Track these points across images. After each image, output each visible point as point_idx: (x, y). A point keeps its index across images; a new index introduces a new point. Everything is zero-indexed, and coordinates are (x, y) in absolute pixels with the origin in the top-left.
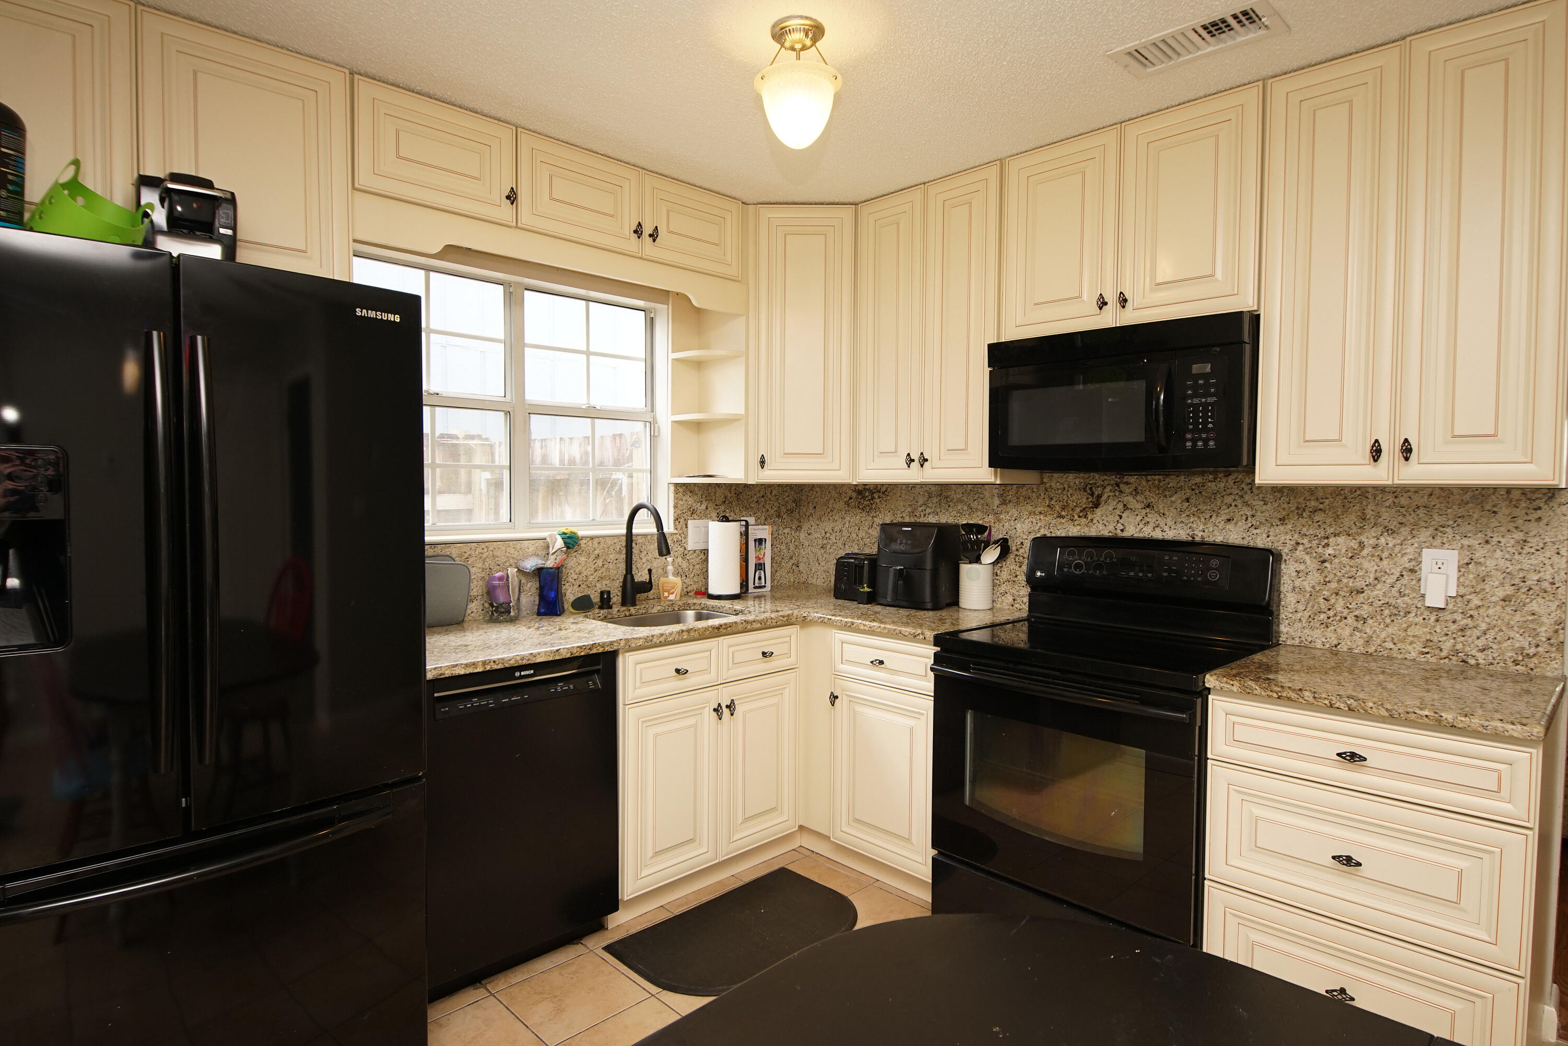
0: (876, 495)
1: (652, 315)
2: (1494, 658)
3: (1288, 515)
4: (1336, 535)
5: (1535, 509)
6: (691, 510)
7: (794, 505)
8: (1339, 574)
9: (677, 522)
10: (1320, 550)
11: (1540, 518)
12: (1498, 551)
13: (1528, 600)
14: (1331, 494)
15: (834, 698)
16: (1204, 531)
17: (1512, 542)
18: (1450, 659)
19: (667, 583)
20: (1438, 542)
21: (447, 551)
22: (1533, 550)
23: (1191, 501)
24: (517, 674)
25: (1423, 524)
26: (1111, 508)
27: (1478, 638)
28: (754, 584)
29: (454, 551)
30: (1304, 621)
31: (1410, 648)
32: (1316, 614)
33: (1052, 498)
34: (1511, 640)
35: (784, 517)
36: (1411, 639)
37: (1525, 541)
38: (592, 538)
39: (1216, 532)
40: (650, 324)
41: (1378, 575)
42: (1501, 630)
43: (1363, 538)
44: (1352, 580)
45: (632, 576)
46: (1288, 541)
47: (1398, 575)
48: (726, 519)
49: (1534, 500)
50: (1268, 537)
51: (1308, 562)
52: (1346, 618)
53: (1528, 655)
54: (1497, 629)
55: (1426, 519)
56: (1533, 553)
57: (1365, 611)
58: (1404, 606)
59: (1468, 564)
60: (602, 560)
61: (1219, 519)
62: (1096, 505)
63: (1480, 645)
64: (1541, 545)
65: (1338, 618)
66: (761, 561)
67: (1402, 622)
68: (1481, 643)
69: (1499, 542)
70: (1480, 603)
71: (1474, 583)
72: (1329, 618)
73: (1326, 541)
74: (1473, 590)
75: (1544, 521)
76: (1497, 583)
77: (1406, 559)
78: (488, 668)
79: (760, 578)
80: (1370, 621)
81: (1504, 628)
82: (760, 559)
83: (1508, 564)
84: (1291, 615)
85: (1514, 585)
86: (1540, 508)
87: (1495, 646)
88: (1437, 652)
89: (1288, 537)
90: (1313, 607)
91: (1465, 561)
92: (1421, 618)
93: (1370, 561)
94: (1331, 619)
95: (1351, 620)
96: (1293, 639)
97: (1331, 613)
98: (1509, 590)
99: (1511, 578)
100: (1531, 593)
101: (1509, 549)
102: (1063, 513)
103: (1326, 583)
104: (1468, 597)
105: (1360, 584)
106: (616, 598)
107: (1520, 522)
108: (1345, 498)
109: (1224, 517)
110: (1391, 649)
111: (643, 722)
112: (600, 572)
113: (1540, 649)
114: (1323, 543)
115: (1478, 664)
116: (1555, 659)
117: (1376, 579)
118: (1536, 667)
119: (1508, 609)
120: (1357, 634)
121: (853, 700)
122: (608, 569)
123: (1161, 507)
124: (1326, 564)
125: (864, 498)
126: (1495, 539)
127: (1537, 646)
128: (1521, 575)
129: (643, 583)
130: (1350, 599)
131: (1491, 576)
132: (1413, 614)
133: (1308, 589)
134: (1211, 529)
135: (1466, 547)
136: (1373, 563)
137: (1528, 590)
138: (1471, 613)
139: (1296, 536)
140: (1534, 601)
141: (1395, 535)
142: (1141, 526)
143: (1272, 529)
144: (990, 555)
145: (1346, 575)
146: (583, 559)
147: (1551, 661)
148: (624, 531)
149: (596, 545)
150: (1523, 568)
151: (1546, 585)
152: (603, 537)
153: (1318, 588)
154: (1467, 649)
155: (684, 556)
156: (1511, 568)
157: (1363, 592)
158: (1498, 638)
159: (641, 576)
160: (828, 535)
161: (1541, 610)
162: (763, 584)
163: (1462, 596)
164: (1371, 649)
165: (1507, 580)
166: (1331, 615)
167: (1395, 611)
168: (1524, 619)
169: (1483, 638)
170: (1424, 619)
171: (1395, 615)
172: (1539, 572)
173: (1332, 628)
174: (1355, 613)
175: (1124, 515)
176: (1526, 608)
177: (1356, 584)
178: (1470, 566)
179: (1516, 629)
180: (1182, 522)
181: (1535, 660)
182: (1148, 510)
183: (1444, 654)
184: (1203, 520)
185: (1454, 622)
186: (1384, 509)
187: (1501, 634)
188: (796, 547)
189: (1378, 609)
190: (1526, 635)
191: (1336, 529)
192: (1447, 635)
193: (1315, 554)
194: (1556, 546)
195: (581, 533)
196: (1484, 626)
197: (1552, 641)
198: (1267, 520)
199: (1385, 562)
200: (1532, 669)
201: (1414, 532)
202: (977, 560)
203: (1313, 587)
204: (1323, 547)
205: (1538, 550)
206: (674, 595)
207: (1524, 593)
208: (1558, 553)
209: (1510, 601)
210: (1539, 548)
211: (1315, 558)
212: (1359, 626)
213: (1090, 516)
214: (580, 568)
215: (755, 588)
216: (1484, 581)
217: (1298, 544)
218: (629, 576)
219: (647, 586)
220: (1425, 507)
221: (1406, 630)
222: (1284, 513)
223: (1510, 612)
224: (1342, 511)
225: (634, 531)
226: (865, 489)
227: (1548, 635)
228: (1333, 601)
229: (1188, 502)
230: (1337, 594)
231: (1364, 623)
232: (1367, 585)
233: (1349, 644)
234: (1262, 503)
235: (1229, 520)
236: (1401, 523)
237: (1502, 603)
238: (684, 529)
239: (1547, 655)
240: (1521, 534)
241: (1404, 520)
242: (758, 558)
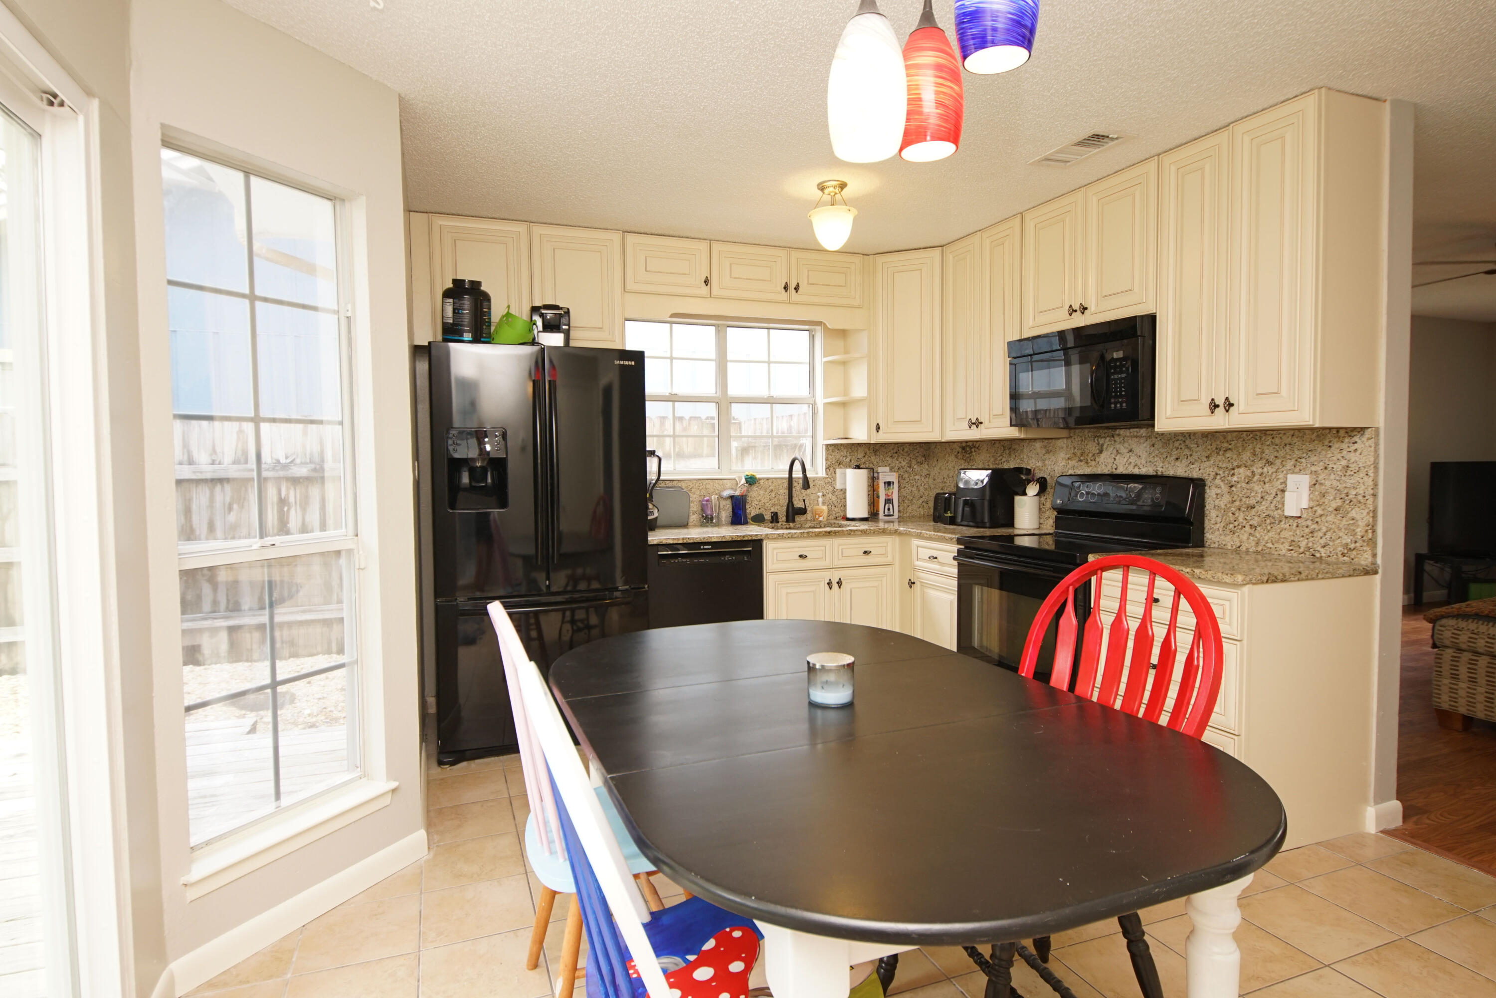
0: (973, 450)
1: (813, 333)
2: (1330, 552)
3: (1211, 454)
4: (1239, 467)
5: (1354, 443)
6: (836, 462)
7: (923, 459)
8: (1240, 495)
9: (828, 470)
10: (1229, 478)
11: (1356, 450)
12: (1332, 474)
13: (1350, 509)
14: (1236, 437)
15: (911, 583)
16: (1163, 468)
17: (1340, 467)
18: (1305, 554)
19: (818, 509)
20: (1297, 470)
21: (679, 484)
22: (1352, 473)
23: (1155, 446)
24: (702, 547)
25: (1288, 457)
26: (1109, 453)
27: (1321, 538)
28: (884, 513)
29: (683, 485)
30: (1221, 529)
31: (1281, 547)
32: (1227, 525)
33: (1075, 448)
34: (1340, 539)
35: (915, 467)
36: (1282, 540)
37: (1348, 467)
38: (768, 479)
39: (1170, 468)
40: (812, 338)
41: (1263, 494)
42: (1334, 532)
43: (1254, 469)
44: (1248, 499)
45: (793, 505)
46: (1211, 473)
47: (1274, 494)
48: (858, 467)
49: (1353, 437)
50: (1200, 470)
51: (1223, 487)
52: (1244, 527)
53: (1350, 549)
54: (1332, 531)
55: (1290, 453)
56: (1353, 475)
57: (1254, 522)
58: (1278, 516)
59: (1315, 484)
60: (774, 493)
61: (1172, 458)
62: (1101, 452)
63: (1322, 543)
64: (1357, 469)
65: (1240, 527)
67: (1277, 528)
68: (1322, 541)
69: (1333, 468)
70: (1321, 512)
71: (1318, 498)
72: (1235, 527)
73: (1233, 471)
74: (1318, 503)
75: (1359, 452)
76: (1331, 498)
77: (1279, 482)
78: (685, 541)
79: (889, 509)
80: (1258, 528)
81: (1336, 530)
82: (889, 496)
83: (1338, 483)
84: (1213, 526)
85: (1341, 499)
86: (1356, 442)
87: (1331, 544)
88: (1297, 549)
89: (1211, 470)
90: (1225, 520)
91: (1313, 483)
92: (1288, 525)
93: (1258, 485)
94: (1236, 528)
95: (1247, 528)
96: (1215, 543)
97: (1236, 524)
98: (1339, 503)
99: (1340, 494)
100: (1351, 504)
101: (1339, 473)
102: (1082, 458)
103: (1233, 502)
104: (1315, 508)
105: (1252, 502)
106: (782, 517)
107: (1345, 453)
108: (1244, 440)
109: (1174, 457)
110: (1271, 548)
111: (778, 584)
112: (773, 501)
113: (1357, 544)
114: (1231, 473)
115: (1321, 557)
116: (1366, 551)
117: (1262, 498)
118: (1355, 558)
119: (1339, 516)
120: (1251, 538)
121: (923, 585)
122: (779, 500)
123: (1138, 451)
124: (1233, 488)
125: (966, 452)
126: (1330, 466)
127: (1356, 542)
128: (1346, 491)
129: (800, 509)
130: (1247, 513)
131: (1328, 493)
132: (1283, 522)
133: (1223, 507)
134: (1167, 466)
135: (1313, 472)
136: (1260, 486)
137: (1350, 502)
138: (1317, 520)
139: (1216, 469)
140: (1354, 510)
141: (1272, 465)
142: (1127, 465)
143: (1202, 465)
144: (1032, 490)
145: (1245, 496)
146: (762, 492)
147: (1364, 553)
148: (787, 476)
149: (770, 484)
150: (1347, 486)
151: (1360, 498)
152: (776, 479)
153: (1228, 506)
154: (1315, 546)
155: (833, 493)
156: (1340, 486)
157: (1254, 508)
158: (1333, 537)
159: (798, 504)
160: (945, 480)
161: (1358, 517)
162: (892, 513)
163: (1312, 508)
164: (1259, 549)
165: (1338, 495)
166: (1236, 525)
167: (1273, 521)
168: (1347, 523)
169: (1324, 538)
170: (1290, 525)
171: (1273, 523)
172: (1356, 489)
173: (1237, 534)
174: (1250, 523)
175: (1117, 458)
176: (1349, 515)
177: (1251, 502)
178: (1316, 486)
179: (1343, 530)
180: (1150, 461)
181: (1354, 552)
182: (1131, 453)
183: (1301, 550)
184: (1162, 459)
185: (1307, 527)
186: (1266, 447)
187: (1334, 534)
188: (926, 489)
189: (1263, 520)
190: (1349, 534)
191: (1238, 463)
192: (1303, 536)
193: (1226, 482)
194: (1366, 470)
195: (758, 476)
196: (1324, 529)
197: (1364, 538)
198: (1199, 458)
199: (1267, 485)
200: (1353, 559)
201: (1283, 463)
202: (1025, 494)
203: (1226, 505)
204: (1232, 476)
205: (1355, 473)
206: (822, 517)
207: (1347, 504)
208: (1367, 475)
209: (1339, 510)
210: (1356, 471)
211: (1227, 484)
212: (1253, 532)
213: (1097, 460)
214: (760, 497)
216: (1324, 496)
217: (1217, 474)
218: (790, 505)
219: (803, 511)
220: (1290, 444)
221: (1279, 534)
222: (1209, 452)
223: (1340, 518)
224: (1242, 450)
225: (794, 476)
226: (966, 445)
227: (1362, 534)
228: (1237, 515)
229: (1154, 446)
230: (1239, 509)
231: (1255, 530)
232: (1257, 503)
233: (1247, 545)
234: (1196, 446)
235: (1177, 459)
236: (1276, 457)
237: (1335, 512)
238: (834, 475)
239: (1361, 549)
240: (1345, 461)
241: (1278, 455)
242: (887, 495)
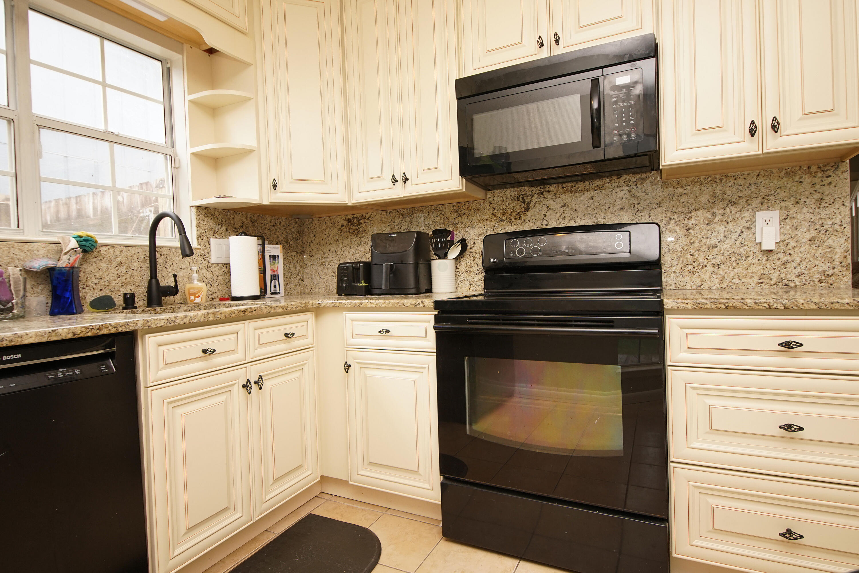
0: (362, 221)
1: (168, 66)
2: (806, 280)
3: (663, 200)
4: (696, 210)
5: (827, 177)
6: (213, 230)
7: (298, 235)
8: (699, 236)
9: (200, 240)
10: (686, 222)
11: (830, 183)
12: (805, 208)
13: (826, 239)
14: (692, 182)
15: (347, 367)
16: (605, 219)
17: (814, 200)
18: (778, 285)
19: (193, 288)
20: (765, 206)
22: (827, 205)
23: (594, 198)
25: (754, 195)
26: (538, 210)
27: (795, 268)
28: (271, 291)
30: (677, 272)
31: (750, 281)
32: (685, 266)
33: (495, 209)
34: (816, 267)
35: (291, 243)
36: (751, 274)
37: (822, 199)
38: (113, 246)
39: (612, 218)
40: (167, 74)
41: (726, 234)
42: (810, 261)
43: (715, 210)
44: (708, 240)
45: (157, 281)
46: (663, 218)
47: (739, 232)
48: (244, 233)
49: (826, 171)
50: (650, 217)
51: (678, 231)
52: (706, 266)
53: (828, 275)
54: (807, 261)
55: (756, 192)
56: (827, 207)
57: (718, 260)
58: (745, 253)
59: (785, 219)
60: (125, 267)
61: (615, 209)
62: (527, 209)
63: (796, 273)
64: (832, 201)
65: (701, 267)
66: (276, 273)
67: (744, 264)
68: (797, 271)
69: (805, 202)
70: (795, 245)
71: (790, 231)
72: (694, 268)
73: (690, 215)
74: (790, 236)
75: (834, 184)
76: (805, 229)
77: (744, 220)
79: (275, 287)
80: (722, 266)
81: (811, 259)
82: (274, 271)
83: (812, 216)
84: (668, 269)
85: (816, 229)
86: (830, 176)
87: (806, 272)
88: (768, 281)
89: (664, 215)
90: (683, 262)
91: (784, 217)
92: (757, 260)
93: (720, 225)
94: (696, 268)
95: (709, 267)
96: (671, 285)
97: (696, 264)
98: (814, 233)
99: (814, 225)
100: (827, 233)
101: (811, 206)
102: (503, 218)
103: (691, 244)
104: (787, 241)
105: (714, 241)
106: (141, 301)
107: (818, 186)
108: (701, 184)
109: (618, 207)
110: (737, 283)
111: (169, 402)
112: (124, 278)
113: (835, 270)
114: (688, 217)
115: (796, 286)
116: (845, 276)
117: (725, 237)
118: (834, 283)
119: (814, 246)
120: (715, 276)
121: (364, 366)
122: (132, 276)
123: (574, 205)
124: (691, 231)
125: (353, 224)
126: (803, 200)
127: (834, 268)
128: (821, 222)
129: (170, 287)
130: (708, 253)
131: (801, 225)
132: (751, 258)
133: (679, 249)
134: (610, 217)
135: (783, 208)
136: (722, 226)
137: (826, 232)
138: (790, 252)
139: (669, 214)
140: (830, 239)
141: (736, 205)
142: (560, 220)
143: (652, 211)
144: (454, 252)
145: (705, 237)
146: (104, 265)
147: (843, 277)
148: (146, 242)
149: (118, 253)
150: (821, 217)
151: (837, 227)
152: (126, 246)
153: (686, 248)
154: (789, 276)
155: (208, 268)
156: (814, 218)
157: (717, 247)
158: (808, 267)
159: (167, 281)
160: (326, 255)
161: (835, 244)
162: (278, 291)
163: (783, 241)
164: (724, 285)
165: (812, 227)
166: (696, 266)
167: (739, 257)
168: (824, 251)
169: (798, 268)
170: (759, 260)
171: (739, 259)
172: (832, 219)
173: (697, 274)
174: (712, 262)
175: (547, 214)
176: (825, 244)
177: (712, 242)
178: (787, 220)
179: (819, 259)
180: (589, 214)
181: (833, 278)
182: (564, 208)
183: (773, 282)
184: (604, 211)
185: (778, 260)
186: (728, 189)
187: (810, 263)
188: (301, 266)
189: (727, 257)
190: (826, 262)
191: (696, 206)
192: (774, 269)
193: (682, 225)
194: (842, 200)
195: (98, 239)
196: (798, 260)
197: (843, 264)
198: (648, 205)
199: (730, 224)
200: (831, 284)
201: (748, 202)
202: (445, 256)
203: (683, 248)
204: (688, 219)
205: (830, 204)
206: (200, 298)
207: (823, 234)
208: (843, 205)
209: (815, 241)
210: (831, 203)
211: (683, 227)
212: (715, 271)
213: (523, 218)
214: (101, 273)
215: (272, 294)
216: (797, 229)
217: (670, 219)
218: (154, 280)
219: (173, 291)
220: (755, 184)
221: (747, 269)
222: (660, 199)
223: (815, 248)
224: (700, 193)
225: (158, 243)
226: (353, 218)
227: (840, 260)
228: (696, 256)
229: (593, 199)
230: (699, 250)
231: (719, 268)
232: (719, 242)
233: (709, 283)
234: (645, 194)
235: (622, 209)
236: (740, 197)
237: (810, 242)
238: (207, 246)
239: (840, 274)
240: (819, 195)
241: (742, 195)
242: (272, 270)
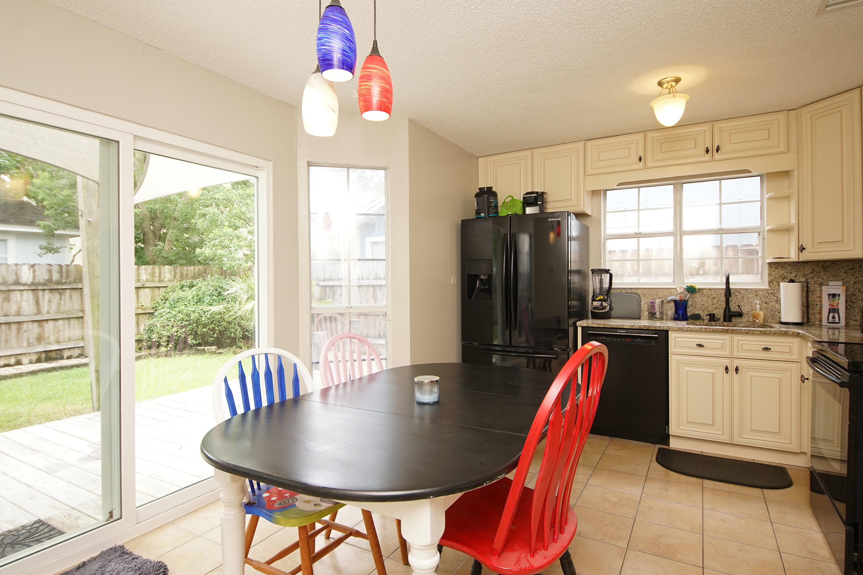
9: (770, 283)
15: (806, 379)
19: (756, 313)
21: (636, 291)
24: (619, 331)
28: (828, 320)
29: (639, 292)
38: (710, 289)
45: (729, 309)
48: (792, 281)
60: (716, 300)
66: (835, 307)
78: (605, 326)
79: (834, 318)
82: (834, 306)
106: (720, 318)
122: (718, 305)
129: (737, 312)
146: (704, 299)
148: (725, 287)
152: (717, 289)
162: (837, 321)
195: (699, 287)
206: (758, 320)
214: (703, 302)
215: (829, 323)
218: (727, 308)
219: (740, 314)
225: (730, 287)
242: (831, 305)
